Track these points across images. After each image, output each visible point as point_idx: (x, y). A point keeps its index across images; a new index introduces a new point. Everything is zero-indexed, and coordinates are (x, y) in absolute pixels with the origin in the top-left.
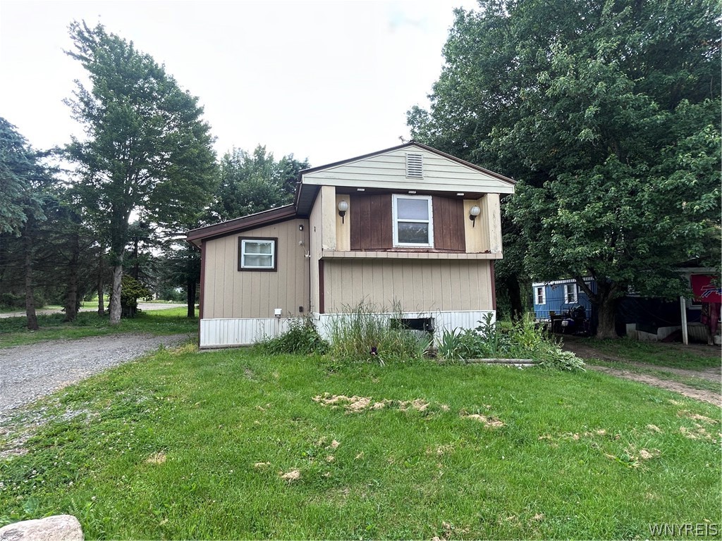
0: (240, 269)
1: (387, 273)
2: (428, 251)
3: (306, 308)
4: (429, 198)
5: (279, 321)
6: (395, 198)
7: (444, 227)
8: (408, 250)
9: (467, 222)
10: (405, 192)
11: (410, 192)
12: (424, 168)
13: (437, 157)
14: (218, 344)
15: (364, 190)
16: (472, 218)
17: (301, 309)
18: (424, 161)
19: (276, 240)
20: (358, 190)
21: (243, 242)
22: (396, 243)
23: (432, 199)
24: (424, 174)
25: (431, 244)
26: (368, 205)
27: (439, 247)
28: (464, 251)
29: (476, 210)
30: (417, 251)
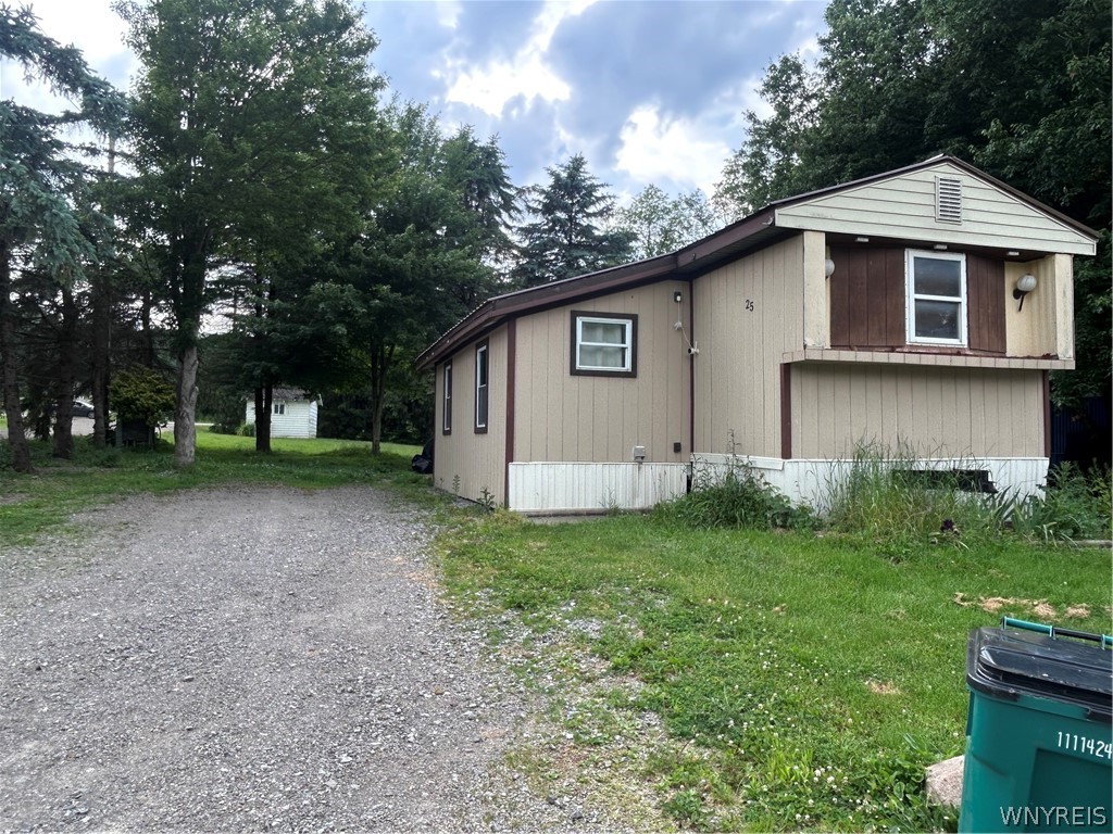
0: (574, 372)
1: (889, 388)
2: (959, 353)
3: (685, 445)
4: (962, 258)
5: (639, 468)
6: (910, 256)
7: (981, 310)
8: (929, 351)
9: (1010, 303)
10: (929, 246)
11: (938, 247)
12: (964, 204)
13: (985, 186)
14: (538, 509)
15: (867, 240)
16: (1018, 294)
17: (677, 448)
18: (964, 192)
19: (634, 318)
20: (859, 240)
21: (579, 321)
22: (911, 336)
23: (967, 260)
24: (964, 215)
25: (963, 340)
26: (862, 266)
27: (975, 346)
28: (1002, 354)
29: (1029, 282)
30: (942, 352)
